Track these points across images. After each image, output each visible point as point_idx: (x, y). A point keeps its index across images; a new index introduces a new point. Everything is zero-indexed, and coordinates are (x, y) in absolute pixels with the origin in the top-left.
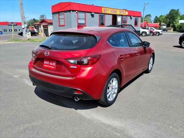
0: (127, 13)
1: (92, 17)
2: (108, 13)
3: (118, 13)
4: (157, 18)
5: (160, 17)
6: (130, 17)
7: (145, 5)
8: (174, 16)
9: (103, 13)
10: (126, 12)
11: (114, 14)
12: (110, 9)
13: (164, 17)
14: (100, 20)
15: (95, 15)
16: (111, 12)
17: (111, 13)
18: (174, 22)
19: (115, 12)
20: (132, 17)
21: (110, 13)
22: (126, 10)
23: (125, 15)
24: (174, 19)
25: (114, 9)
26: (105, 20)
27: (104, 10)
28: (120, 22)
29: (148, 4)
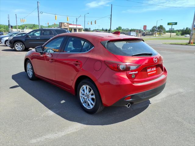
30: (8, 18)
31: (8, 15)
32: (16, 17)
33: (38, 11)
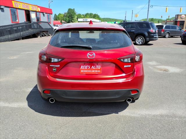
0: (39, 10)
1: (2, 12)
2: (19, 8)
3: (30, 8)
4: (56, 16)
5: (59, 15)
6: (42, 13)
7: (49, 2)
8: (72, 15)
9: (14, 7)
10: (38, 8)
11: (27, 9)
12: (21, 3)
13: (62, 16)
14: (11, 15)
15: (5, 9)
16: (23, 6)
17: (24, 9)
18: (73, 21)
19: (28, 7)
20: (44, 13)
21: (22, 8)
22: (38, 7)
23: (38, 11)
24: (73, 18)
25: (26, 4)
26: (18, 16)
27: (15, 3)
28: (35, 18)
29: (52, 1)
30: (126, 14)
31: (126, 12)
32: (132, 13)
33: (149, 5)
